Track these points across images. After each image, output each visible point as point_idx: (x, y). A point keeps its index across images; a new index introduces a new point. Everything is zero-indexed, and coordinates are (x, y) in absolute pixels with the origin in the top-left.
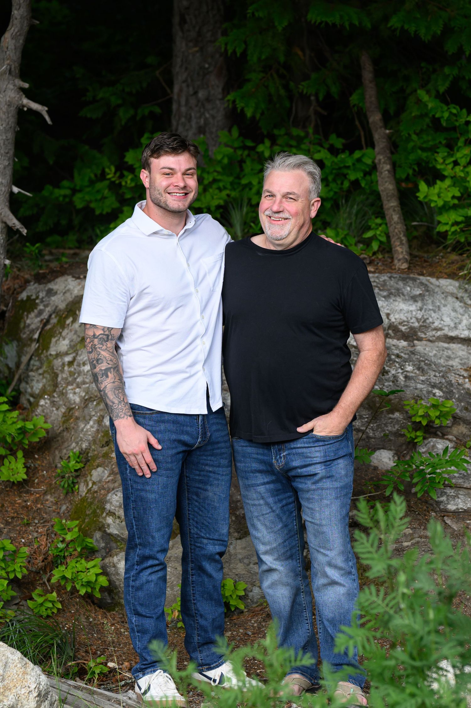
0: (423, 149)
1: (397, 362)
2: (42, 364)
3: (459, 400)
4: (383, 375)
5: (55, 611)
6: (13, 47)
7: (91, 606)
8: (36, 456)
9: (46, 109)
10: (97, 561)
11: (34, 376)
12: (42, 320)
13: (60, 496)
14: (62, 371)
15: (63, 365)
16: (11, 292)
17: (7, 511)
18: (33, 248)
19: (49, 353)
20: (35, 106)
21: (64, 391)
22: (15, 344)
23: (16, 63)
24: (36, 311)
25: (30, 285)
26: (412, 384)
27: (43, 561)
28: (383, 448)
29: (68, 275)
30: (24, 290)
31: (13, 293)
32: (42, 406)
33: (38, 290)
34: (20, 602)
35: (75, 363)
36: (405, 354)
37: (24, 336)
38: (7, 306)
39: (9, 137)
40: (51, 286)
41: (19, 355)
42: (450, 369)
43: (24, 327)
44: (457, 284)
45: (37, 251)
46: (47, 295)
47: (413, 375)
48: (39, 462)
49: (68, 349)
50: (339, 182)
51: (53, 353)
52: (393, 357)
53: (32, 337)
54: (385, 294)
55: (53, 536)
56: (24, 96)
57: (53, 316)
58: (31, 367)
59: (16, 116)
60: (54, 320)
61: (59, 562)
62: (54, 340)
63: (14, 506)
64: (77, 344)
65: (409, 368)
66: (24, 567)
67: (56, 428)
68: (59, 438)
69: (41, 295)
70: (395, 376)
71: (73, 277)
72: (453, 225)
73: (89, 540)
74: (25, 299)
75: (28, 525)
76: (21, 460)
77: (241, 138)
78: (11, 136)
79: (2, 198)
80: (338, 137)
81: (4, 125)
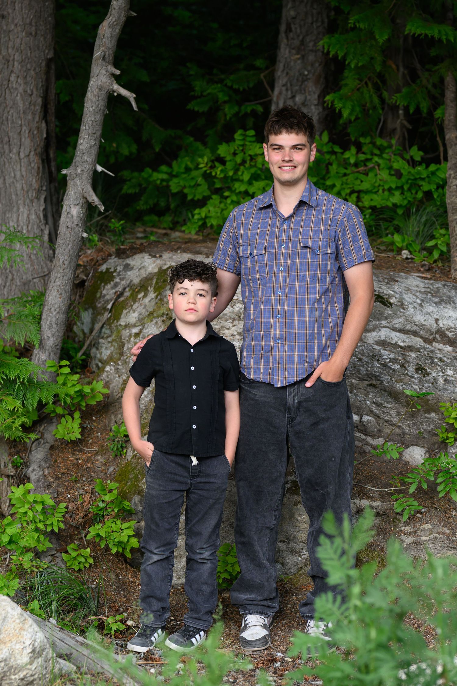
1: (439, 366)
2: (112, 332)
4: (424, 376)
5: (87, 565)
6: (109, 35)
7: (123, 564)
8: (94, 418)
9: (134, 96)
10: (133, 523)
11: (104, 344)
12: (116, 292)
13: (109, 458)
14: (129, 341)
15: (130, 335)
16: (93, 263)
17: (58, 466)
18: (117, 225)
19: (119, 323)
20: (124, 92)
21: (127, 360)
22: (90, 311)
23: (111, 50)
24: (112, 283)
25: (111, 259)
26: (450, 388)
27: (83, 518)
28: (416, 445)
29: (146, 253)
30: (105, 262)
31: (95, 265)
32: (107, 372)
33: (117, 264)
34: (56, 554)
35: (141, 336)
36: (448, 358)
37: (99, 305)
38: (87, 276)
39: (97, 119)
40: (129, 261)
41: (94, 321)
43: (100, 297)
45: (120, 228)
46: (124, 269)
47: (453, 379)
48: (95, 424)
49: (136, 321)
50: (414, 192)
51: (123, 324)
52: (436, 360)
53: (106, 307)
54: (437, 300)
55: (97, 495)
56: (115, 82)
57: (127, 289)
58: (102, 334)
59: (106, 100)
60: (127, 294)
61: (98, 520)
62: (125, 312)
63: (66, 462)
64: (145, 318)
65: (450, 372)
66: (62, 521)
67: (115, 394)
68: (117, 404)
69: (119, 269)
70: (435, 378)
71: (150, 255)
73: (126, 503)
74: (104, 271)
75: (76, 481)
76: (78, 421)
77: (331, 144)
78: (99, 117)
79: (85, 175)
80: (419, 149)
81: (93, 108)
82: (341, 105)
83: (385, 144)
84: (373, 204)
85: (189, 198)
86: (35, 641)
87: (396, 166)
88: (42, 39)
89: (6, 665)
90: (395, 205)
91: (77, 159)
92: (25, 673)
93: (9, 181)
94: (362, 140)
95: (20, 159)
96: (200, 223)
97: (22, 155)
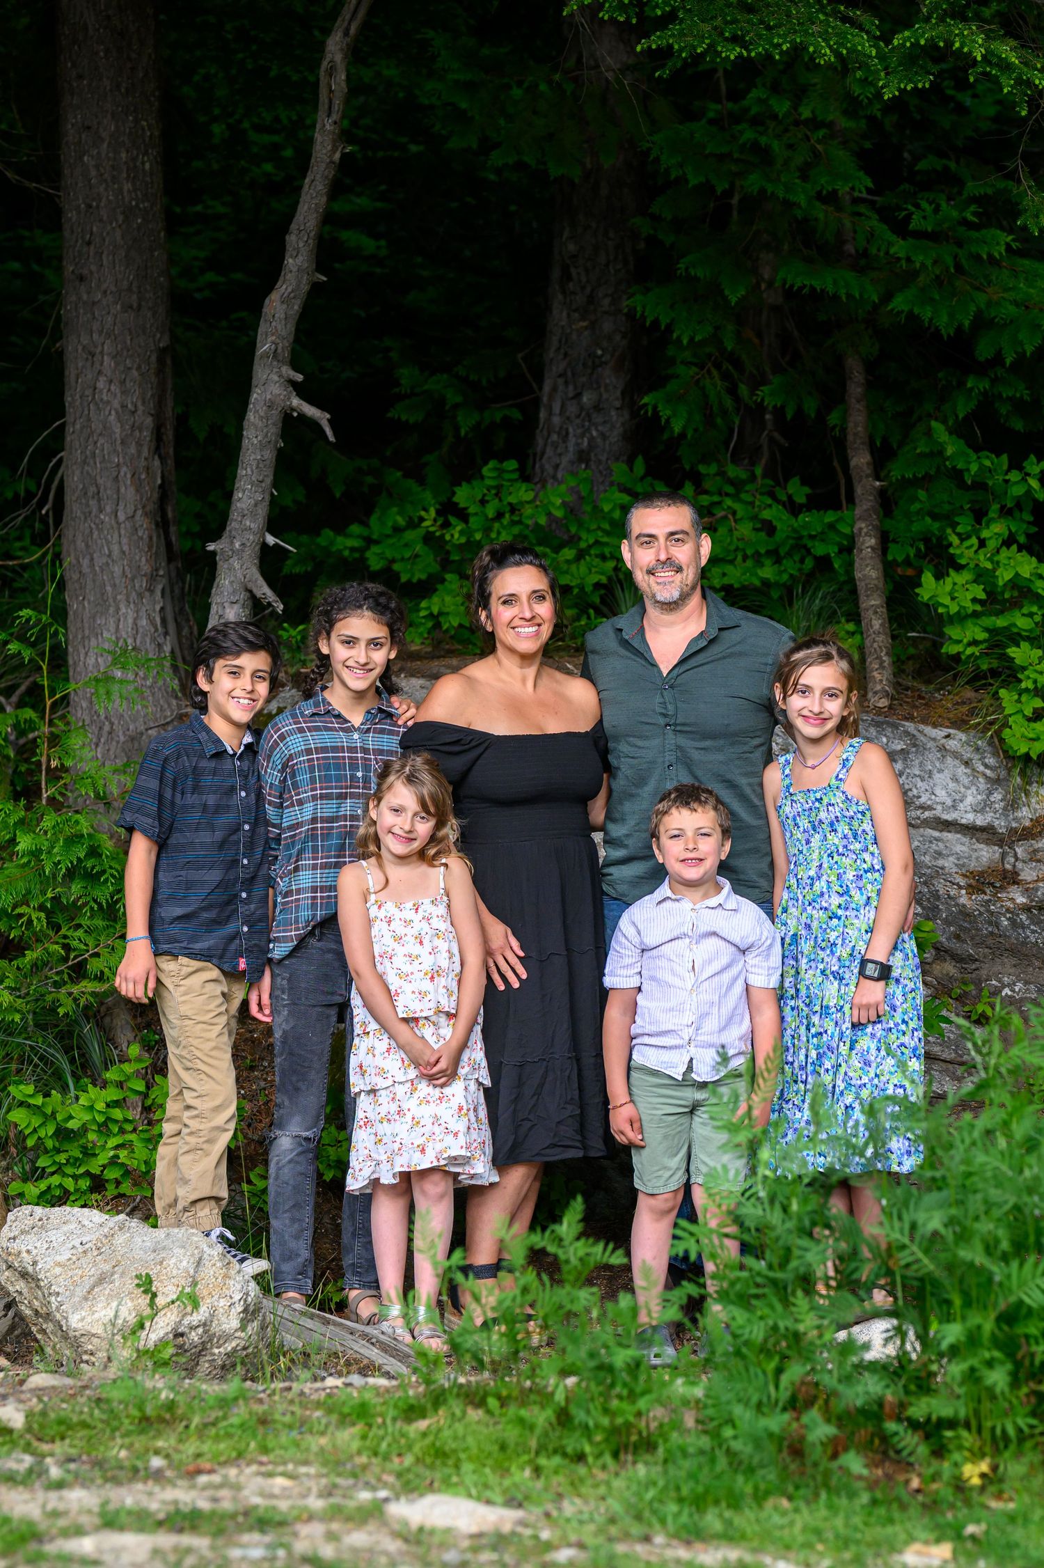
0: (934, 517)
3: (947, 922)
6: (283, 316)
9: (328, 416)
18: (293, 633)
20: (311, 411)
23: (285, 341)
25: (283, 691)
39: (266, 457)
42: (939, 872)
44: (963, 737)
45: (299, 637)
50: (797, 558)
56: (294, 393)
59: (280, 425)
72: (969, 644)
75: (252, 1068)
77: (649, 479)
78: (269, 455)
79: (248, 552)
80: (803, 483)
81: (259, 438)
82: (668, 412)
83: (743, 475)
84: (726, 581)
85: (404, 578)
86: (247, 1294)
87: (766, 514)
88: (149, 314)
89: (205, 1332)
90: (766, 583)
91: (233, 525)
92: (234, 1344)
93: (99, 561)
94: (702, 469)
95: (119, 524)
96: (430, 624)
97: (122, 517)
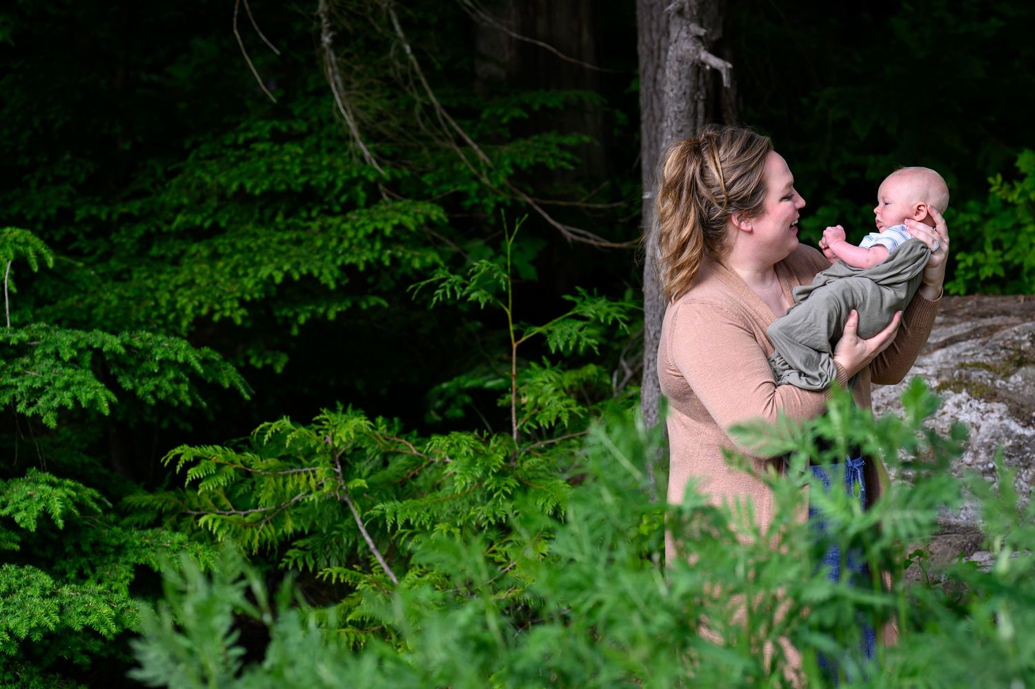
9: (730, 66)
39: (682, 108)
56: (703, 48)
59: (695, 78)
78: (685, 106)
81: (675, 91)
